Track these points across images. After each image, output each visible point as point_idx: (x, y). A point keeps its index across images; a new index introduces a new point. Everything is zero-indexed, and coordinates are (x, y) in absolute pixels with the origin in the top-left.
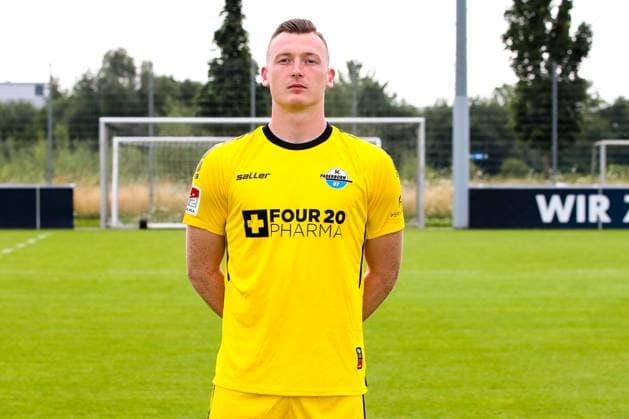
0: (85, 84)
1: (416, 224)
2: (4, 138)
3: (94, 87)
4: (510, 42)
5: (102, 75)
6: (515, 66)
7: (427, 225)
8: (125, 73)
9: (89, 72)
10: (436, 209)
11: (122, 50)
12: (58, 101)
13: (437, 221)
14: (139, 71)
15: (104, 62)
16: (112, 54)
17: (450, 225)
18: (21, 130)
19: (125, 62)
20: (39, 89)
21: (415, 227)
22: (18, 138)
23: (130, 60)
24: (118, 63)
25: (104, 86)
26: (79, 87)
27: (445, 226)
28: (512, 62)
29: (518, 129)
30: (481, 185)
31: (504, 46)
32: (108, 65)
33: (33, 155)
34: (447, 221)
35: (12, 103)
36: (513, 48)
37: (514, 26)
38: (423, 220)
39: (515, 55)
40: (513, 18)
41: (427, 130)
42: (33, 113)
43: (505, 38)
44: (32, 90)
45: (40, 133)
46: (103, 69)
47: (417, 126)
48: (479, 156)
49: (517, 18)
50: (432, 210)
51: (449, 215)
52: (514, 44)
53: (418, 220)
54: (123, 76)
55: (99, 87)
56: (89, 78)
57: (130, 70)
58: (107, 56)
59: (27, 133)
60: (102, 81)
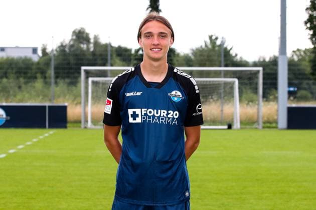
0: (62, 48)
1: (257, 126)
2: (18, 78)
3: (67, 49)
4: (308, 25)
5: (72, 43)
6: (311, 39)
7: (264, 127)
8: (85, 42)
9: (64, 41)
10: (268, 118)
11: (82, 28)
12: (46, 57)
13: (268, 125)
14: (92, 41)
15: (73, 36)
16: (77, 31)
17: (276, 127)
18: (25, 73)
19: (85, 35)
20: (35, 51)
21: (256, 128)
22: (24, 78)
23: (87, 34)
24: (81, 36)
25: (72, 49)
26: (58, 49)
27: (274, 127)
28: (309, 36)
29: (313, 74)
30: (294, 105)
31: (306, 27)
32: (74, 37)
33: (34, 87)
34: (274, 125)
35: (21, 58)
36: (310, 29)
37: (311, 16)
38: (261, 124)
39: (311, 32)
40: (310, 12)
41: (264, 74)
42: (33, 64)
43: (306, 23)
44: (31, 51)
45: (39, 75)
46: (72, 39)
47: (258, 72)
48: (292, 89)
49: (312, 12)
50: (265, 119)
51: (276, 122)
52: (311, 27)
53: (258, 125)
54: (84, 44)
55: (70, 49)
56: (64, 44)
57: (87, 40)
58: (74, 32)
59: (29, 75)
60: (72, 46)
